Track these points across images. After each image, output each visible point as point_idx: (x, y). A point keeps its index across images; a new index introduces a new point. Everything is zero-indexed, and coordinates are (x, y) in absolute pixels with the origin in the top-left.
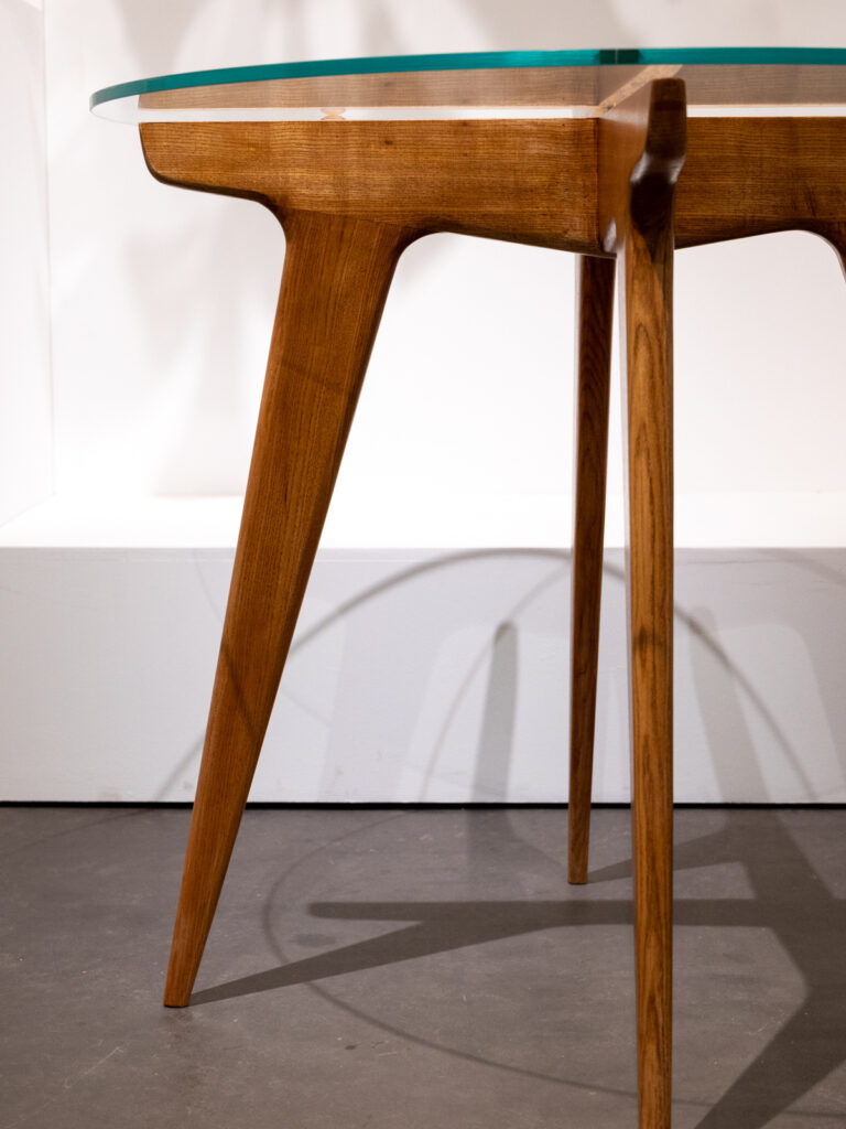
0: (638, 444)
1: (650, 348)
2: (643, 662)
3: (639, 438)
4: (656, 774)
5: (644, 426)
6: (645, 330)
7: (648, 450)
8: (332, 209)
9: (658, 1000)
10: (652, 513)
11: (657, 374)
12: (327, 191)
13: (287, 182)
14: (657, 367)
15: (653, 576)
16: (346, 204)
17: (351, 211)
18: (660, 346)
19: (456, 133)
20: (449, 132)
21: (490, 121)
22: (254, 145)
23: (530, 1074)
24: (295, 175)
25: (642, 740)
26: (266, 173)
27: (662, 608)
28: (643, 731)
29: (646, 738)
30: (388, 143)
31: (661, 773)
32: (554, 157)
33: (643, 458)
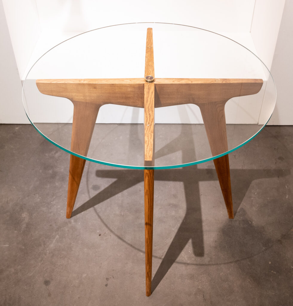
0: (146, 193)
1: (148, 177)
2: (147, 227)
3: (146, 192)
4: (149, 244)
5: (147, 190)
6: (148, 174)
7: (148, 195)
8: (83, 101)
9: (149, 273)
10: (149, 205)
11: (150, 182)
12: (82, 98)
13: (72, 95)
14: (150, 180)
15: (149, 215)
16: (86, 100)
17: (88, 101)
18: (151, 177)
19: (111, 86)
20: (109, 86)
21: (119, 84)
22: (63, 88)
23: (131, 246)
24: (74, 94)
25: (146, 239)
26: (67, 94)
27: (150, 219)
28: (147, 237)
29: (147, 238)
30: (95, 88)
31: (150, 243)
32: (134, 91)
33: (147, 196)
